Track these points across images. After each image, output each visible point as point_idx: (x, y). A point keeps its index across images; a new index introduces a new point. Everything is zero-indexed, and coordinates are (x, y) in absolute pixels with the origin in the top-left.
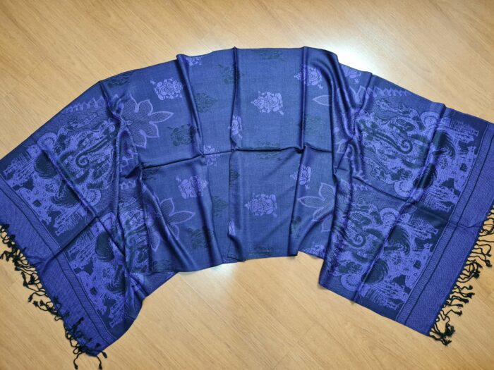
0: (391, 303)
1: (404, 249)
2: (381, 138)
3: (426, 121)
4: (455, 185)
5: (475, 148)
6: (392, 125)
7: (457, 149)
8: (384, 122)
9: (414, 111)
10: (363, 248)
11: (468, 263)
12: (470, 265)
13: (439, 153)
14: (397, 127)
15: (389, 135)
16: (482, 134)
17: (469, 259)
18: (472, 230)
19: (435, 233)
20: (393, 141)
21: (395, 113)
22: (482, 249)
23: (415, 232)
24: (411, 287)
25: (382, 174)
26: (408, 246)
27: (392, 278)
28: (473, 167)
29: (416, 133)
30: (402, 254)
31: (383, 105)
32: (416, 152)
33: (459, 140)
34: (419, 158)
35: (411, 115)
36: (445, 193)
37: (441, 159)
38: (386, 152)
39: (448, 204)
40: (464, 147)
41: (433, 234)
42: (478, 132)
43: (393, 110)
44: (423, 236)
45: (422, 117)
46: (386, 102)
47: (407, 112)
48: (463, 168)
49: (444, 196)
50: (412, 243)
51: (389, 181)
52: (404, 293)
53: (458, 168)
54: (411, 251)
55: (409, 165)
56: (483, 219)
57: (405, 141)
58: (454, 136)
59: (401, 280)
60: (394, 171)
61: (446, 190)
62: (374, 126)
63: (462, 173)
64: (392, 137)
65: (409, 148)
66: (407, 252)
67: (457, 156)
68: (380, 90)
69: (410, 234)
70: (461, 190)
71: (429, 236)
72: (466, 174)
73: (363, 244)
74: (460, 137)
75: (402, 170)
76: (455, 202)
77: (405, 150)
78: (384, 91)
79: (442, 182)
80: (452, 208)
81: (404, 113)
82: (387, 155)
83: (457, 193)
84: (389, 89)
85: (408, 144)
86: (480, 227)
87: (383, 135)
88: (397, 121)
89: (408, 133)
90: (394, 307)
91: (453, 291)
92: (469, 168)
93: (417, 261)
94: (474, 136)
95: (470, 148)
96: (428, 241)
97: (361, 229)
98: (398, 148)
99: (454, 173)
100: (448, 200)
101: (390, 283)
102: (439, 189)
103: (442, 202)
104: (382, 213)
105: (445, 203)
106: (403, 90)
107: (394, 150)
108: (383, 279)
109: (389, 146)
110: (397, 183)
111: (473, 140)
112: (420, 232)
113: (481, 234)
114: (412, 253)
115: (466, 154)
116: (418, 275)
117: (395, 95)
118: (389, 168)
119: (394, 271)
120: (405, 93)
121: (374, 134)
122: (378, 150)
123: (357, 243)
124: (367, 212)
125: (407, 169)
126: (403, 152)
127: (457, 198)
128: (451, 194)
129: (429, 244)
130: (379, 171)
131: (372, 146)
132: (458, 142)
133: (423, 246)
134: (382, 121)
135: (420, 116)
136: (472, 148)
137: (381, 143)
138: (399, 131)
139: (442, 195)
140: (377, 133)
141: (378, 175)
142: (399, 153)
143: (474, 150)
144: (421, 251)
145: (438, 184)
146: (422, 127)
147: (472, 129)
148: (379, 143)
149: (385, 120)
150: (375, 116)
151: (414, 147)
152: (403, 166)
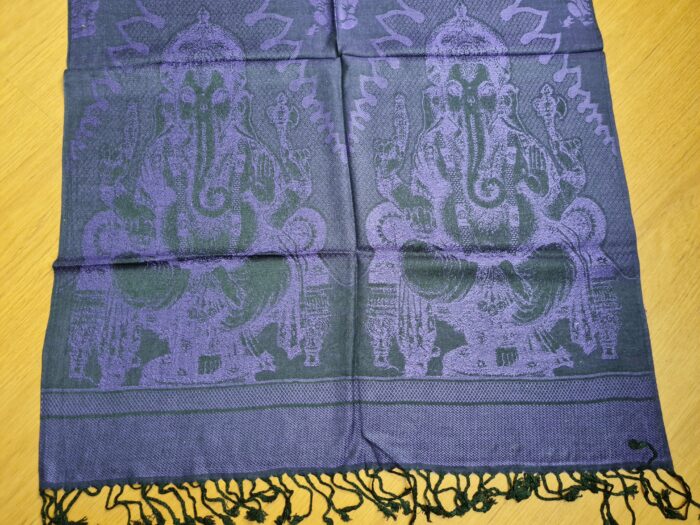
0: (84, 358)
1: (237, 311)
2: (469, 128)
3: (577, 214)
4: (452, 353)
5: (570, 364)
6: (514, 140)
7: (547, 322)
8: (510, 122)
9: (582, 179)
12: (272, 487)
13: (507, 274)
14: (519, 156)
15: (489, 142)
16: (616, 366)
17: (285, 477)
18: (363, 447)
19: (307, 363)
20: (480, 156)
21: (549, 137)
23: (288, 315)
24: (144, 381)
25: (393, 164)
26: (247, 317)
28: (520, 380)
29: (533, 202)
30: (222, 316)
31: (548, 104)
32: (486, 217)
33: (570, 317)
34: (477, 232)
35: (569, 176)
36: (420, 339)
37: (502, 290)
38: (445, 152)
39: (398, 359)
40: (559, 336)
41: (301, 358)
42: (614, 356)
43: (551, 130)
44: (288, 337)
45: (579, 202)
46: (561, 108)
47: (569, 165)
48: (505, 355)
49: (412, 340)
50: (256, 325)
51: (386, 187)
52: (122, 373)
53: (499, 343)
54: (236, 332)
55: (449, 215)
56: (403, 460)
57: (499, 184)
58: (574, 300)
59: (151, 348)
60: (414, 187)
61: (430, 337)
62: (490, 102)
63: (490, 359)
64: (488, 152)
65: (486, 199)
66: (232, 323)
67: (526, 329)
68: (579, 84)
69: (280, 306)
70: (446, 373)
71: (292, 353)
72: (493, 370)
74: (579, 317)
75: (428, 204)
76: (410, 370)
77: (478, 191)
78: (583, 93)
79: (445, 318)
80: (392, 373)
81: (562, 157)
82: (441, 157)
83: (435, 365)
84: (592, 101)
85: (495, 192)
86: (384, 462)
87: (479, 130)
88: (534, 149)
89: (523, 184)
92: (511, 371)
93: (218, 358)
94: (599, 350)
95: (562, 352)
96: (280, 355)
98: (473, 177)
99: (482, 338)
100: (406, 354)
101: (135, 329)
102: (425, 320)
103: (393, 340)
105: (395, 349)
106: (613, 132)
107: (464, 169)
109: (465, 153)
110: (390, 207)
111: (588, 351)
112: (294, 326)
113: (362, 473)
114: (232, 336)
115: (544, 349)
117: (589, 119)
118: (415, 173)
120: (608, 139)
121: (469, 109)
122: (438, 133)
125: (437, 215)
126: (471, 188)
127: (421, 372)
128: (427, 354)
129: (274, 363)
130: (392, 155)
131: (438, 117)
132: (562, 317)
133: (262, 352)
134: (510, 117)
135: (579, 195)
136: (567, 356)
137: (459, 133)
138: (512, 162)
139: (413, 333)
140: (477, 116)
141: (383, 157)
142: (464, 182)
143: (564, 364)
144: (247, 352)
145: (434, 311)
146: (555, 212)
147: (613, 336)
148: (456, 129)
149: (516, 121)
150: (513, 96)
151: (499, 209)
152: (437, 201)
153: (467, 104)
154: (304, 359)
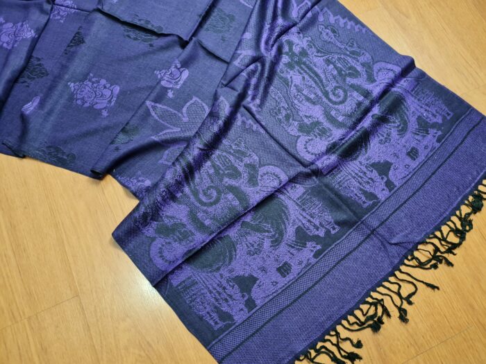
0: (214, 315)
1: (274, 236)
2: (306, 72)
3: (380, 73)
4: (391, 173)
5: (440, 133)
6: (328, 62)
7: (413, 124)
8: (319, 54)
9: (367, 55)
10: (210, 209)
11: (369, 300)
12: (371, 304)
13: (382, 120)
14: (336, 67)
15: (319, 71)
16: (456, 118)
17: (372, 294)
18: (394, 250)
19: (333, 232)
20: (321, 81)
21: (340, 48)
22: (400, 286)
23: (301, 218)
24: (258, 302)
25: (287, 117)
26: (281, 234)
27: (235, 274)
28: (428, 158)
29: (359, 83)
30: (267, 244)
31: (327, 34)
32: (348, 107)
33: (419, 114)
34: (350, 116)
35: (361, 59)
36: (372, 179)
37: (384, 129)
38: (305, 92)
39: (371, 196)
40: (424, 127)
41: (328, 232)
42: (452, 114)
43: (338, 44)
44: (312, 228)
45: (376, 67)
46: (334, 31)
47: (359, 54)
48: (413, 154)
49: (368, 183)
50: (290, 232)
51: (293, 130)
52: (242, 306)
53: (404, 151)
54: (283, 244)
55: (332, 120)
56: (418, 239)
57: (339, 87)
58: (413, 106)
59: (246, 283)
60: (306, 120)
61: (375, 174)
62: (304, 53)
63: (408, 160)
64: (322, 76)
65: (341, 99)
66: (276, 242)
67: (408, 135)
68: (332, 15)
69: (292, 217)
70: (397, 184)
71: (321, 233)
72: (414, 164)
73: (211, 204)
74: (423, 111)
75: (318, 123)
76: (382, 196)
77: (334, 98)
78: (336, 18)
79: (372, 161)
80: (374, 205)
81: (353, 53)
82: (305, 96)
83: (389, 184)
84: (343, 18)
85: (341, 93)
86: (409, 250)
87: (310, 69)
88: (339, 59)
89: (348, 79)
90: (216, 323)
91: (327, 337)
92: (421, 158)
93: (286, 264)
94: (444, 118)
95: (432, 131)
96: (316, 238)
97: (221, 180)
98: (326, 94)
99: (395, 155)
100: (372, 190)
101: (228, 281)
102: (365, 170)
103: (361, 189)
104: (262, 170)
105: (365, 193)
106: (363, 26)
107: (320, 94)
108: (218, 269)
109: (314, 85)
110: (303, 139)
111: (440, 121)
112: (309, 221)
113: (406, 262)
114: (283, 248)
115: (424, 136)
116: (279, 286)
117: (349, 27)
118: (301, 114)
119: (241, 265)
120: (364, 31)
121: (299, 63)
122: (295, 85)
123: (204, 199)
124: (242, 161)
125: (326, 124)
126: (330, 100)
127: (387, 193)
128: (380, 183)
129: (317, 244)
130: (284, 113)
131: (289, 77)
132: (417, 117)
133: (306, 244)
134: (318, 52)
135: (373, 64)
136: (435, 131)
137: (304, 78)
138: (335, 72)
139: (366, 179)
140: (304, 63)
141: (280, 117)
142: (325, 99)
143: (437, 135)
144: (299, 250)
145: (364, 162)
146: (371, 79)
147: (444, 107)
148: (301, 77)
149: (321, 52)
150: (311, 42)
151: (349, 99)
152: (322, 119)
153: (296, 62)
154: (330, 232)
